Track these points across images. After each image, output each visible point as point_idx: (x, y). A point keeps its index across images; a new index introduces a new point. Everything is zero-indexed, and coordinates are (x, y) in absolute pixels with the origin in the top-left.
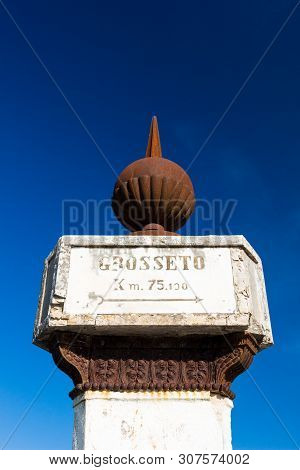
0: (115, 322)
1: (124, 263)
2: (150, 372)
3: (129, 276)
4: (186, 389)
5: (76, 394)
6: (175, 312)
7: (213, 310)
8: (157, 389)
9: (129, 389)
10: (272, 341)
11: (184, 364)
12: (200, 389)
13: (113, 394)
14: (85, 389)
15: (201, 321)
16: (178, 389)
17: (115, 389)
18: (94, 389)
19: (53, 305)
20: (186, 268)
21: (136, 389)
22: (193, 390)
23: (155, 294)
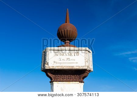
0: (59, 68)
1: (61, 54)
2: (67, 78)
3: (62, 57)
4: (74, 81)
5: (51, 82)
6: (72, 66)
7: (80, 65)
8: (68, 81)
9: (62, 81)
10: (93, 71)
11: (74, 76)
12: (77, 81)
13: (59, 82)
14: (53, 81)
15: (78, 68)
16: (72, 81)
17: (59, 81)
18: (55, 82)
19: (46, 64)
20: (75, 55)
21: (64, 81)
22: (75, 81)
23: (68, 61)
